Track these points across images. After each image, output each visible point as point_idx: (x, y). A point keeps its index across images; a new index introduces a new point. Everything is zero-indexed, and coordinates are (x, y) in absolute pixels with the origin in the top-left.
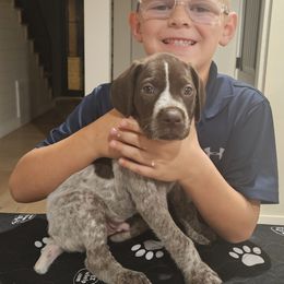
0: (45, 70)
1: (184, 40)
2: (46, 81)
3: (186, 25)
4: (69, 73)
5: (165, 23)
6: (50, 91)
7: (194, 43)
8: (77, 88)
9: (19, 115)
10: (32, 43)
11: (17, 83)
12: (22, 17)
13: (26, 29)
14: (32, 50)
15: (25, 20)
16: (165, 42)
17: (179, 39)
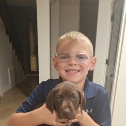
0: (21, 62)
1: (75, 70)
2: (21, 67)
3: (75, 64)
4: (31, 63)
5: (67, 64)
6: (23, 72)
7: (79, 71)
8: (35, 70)
9: (10, 83)
10: (14, 51)
11: (9, 69)
12: (9, 39)
13: (11, 44)
14: (14, 53)
15: (10, 40)
16: (67, 71)
17: (73, 70)
